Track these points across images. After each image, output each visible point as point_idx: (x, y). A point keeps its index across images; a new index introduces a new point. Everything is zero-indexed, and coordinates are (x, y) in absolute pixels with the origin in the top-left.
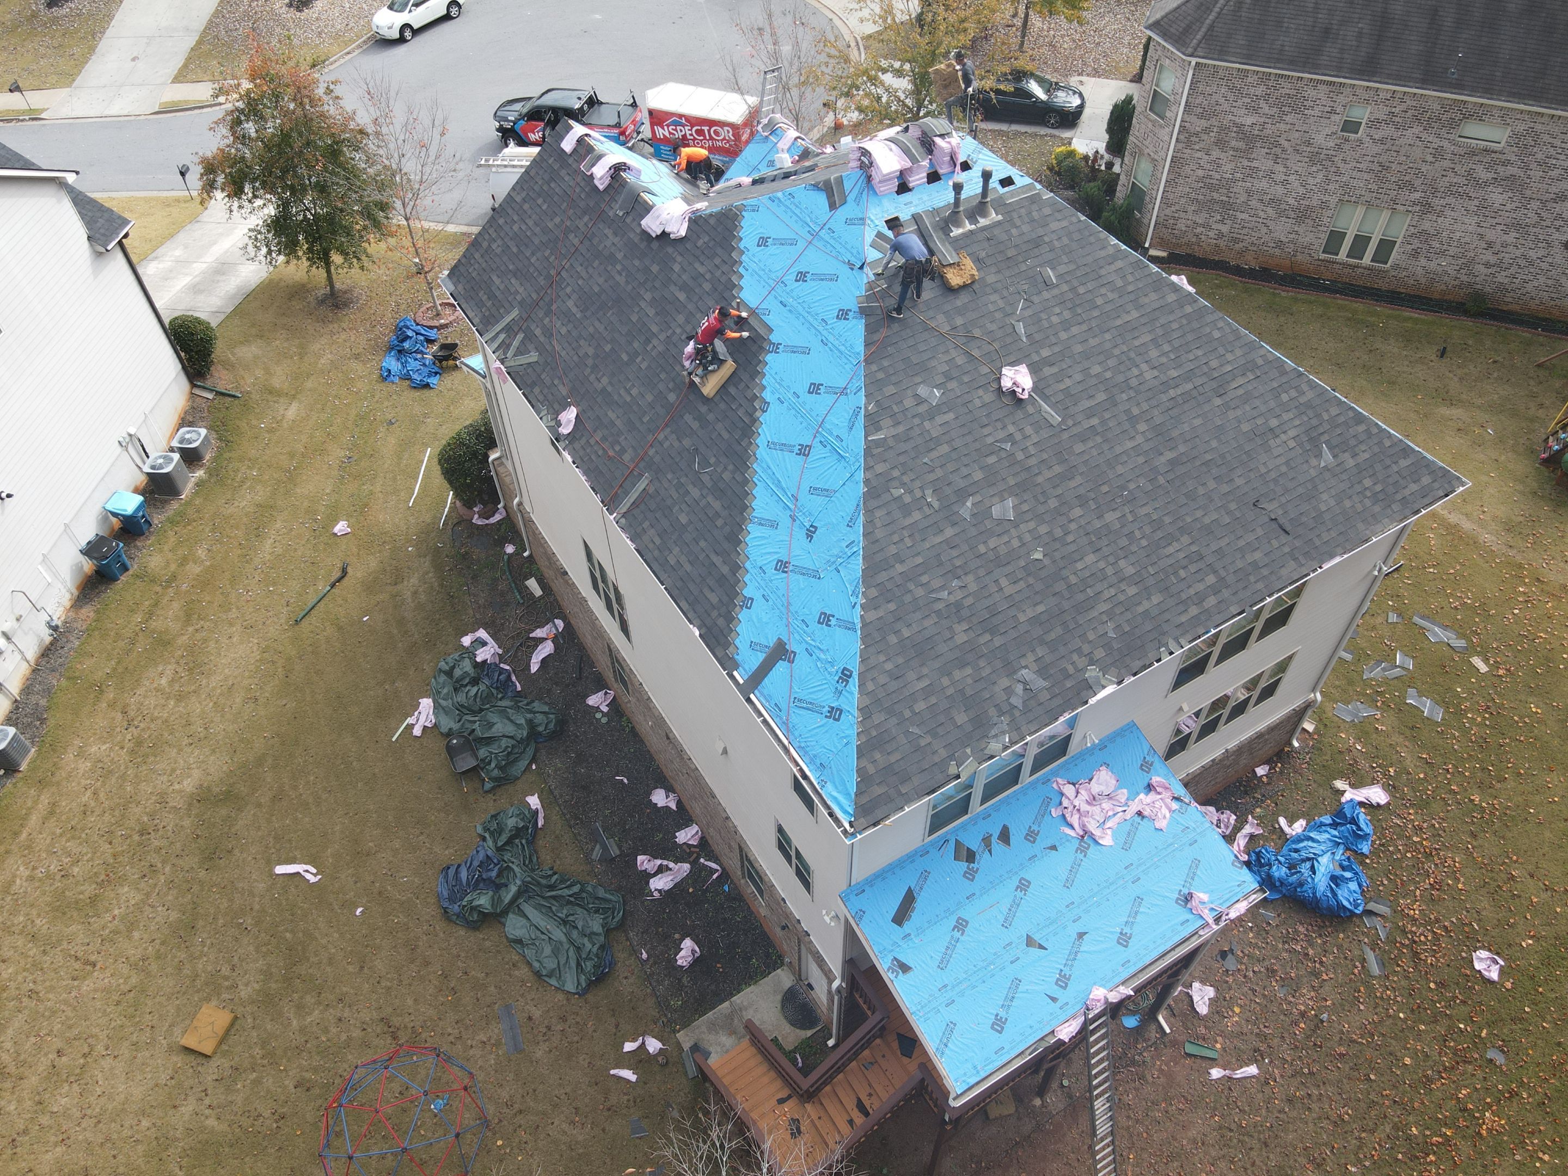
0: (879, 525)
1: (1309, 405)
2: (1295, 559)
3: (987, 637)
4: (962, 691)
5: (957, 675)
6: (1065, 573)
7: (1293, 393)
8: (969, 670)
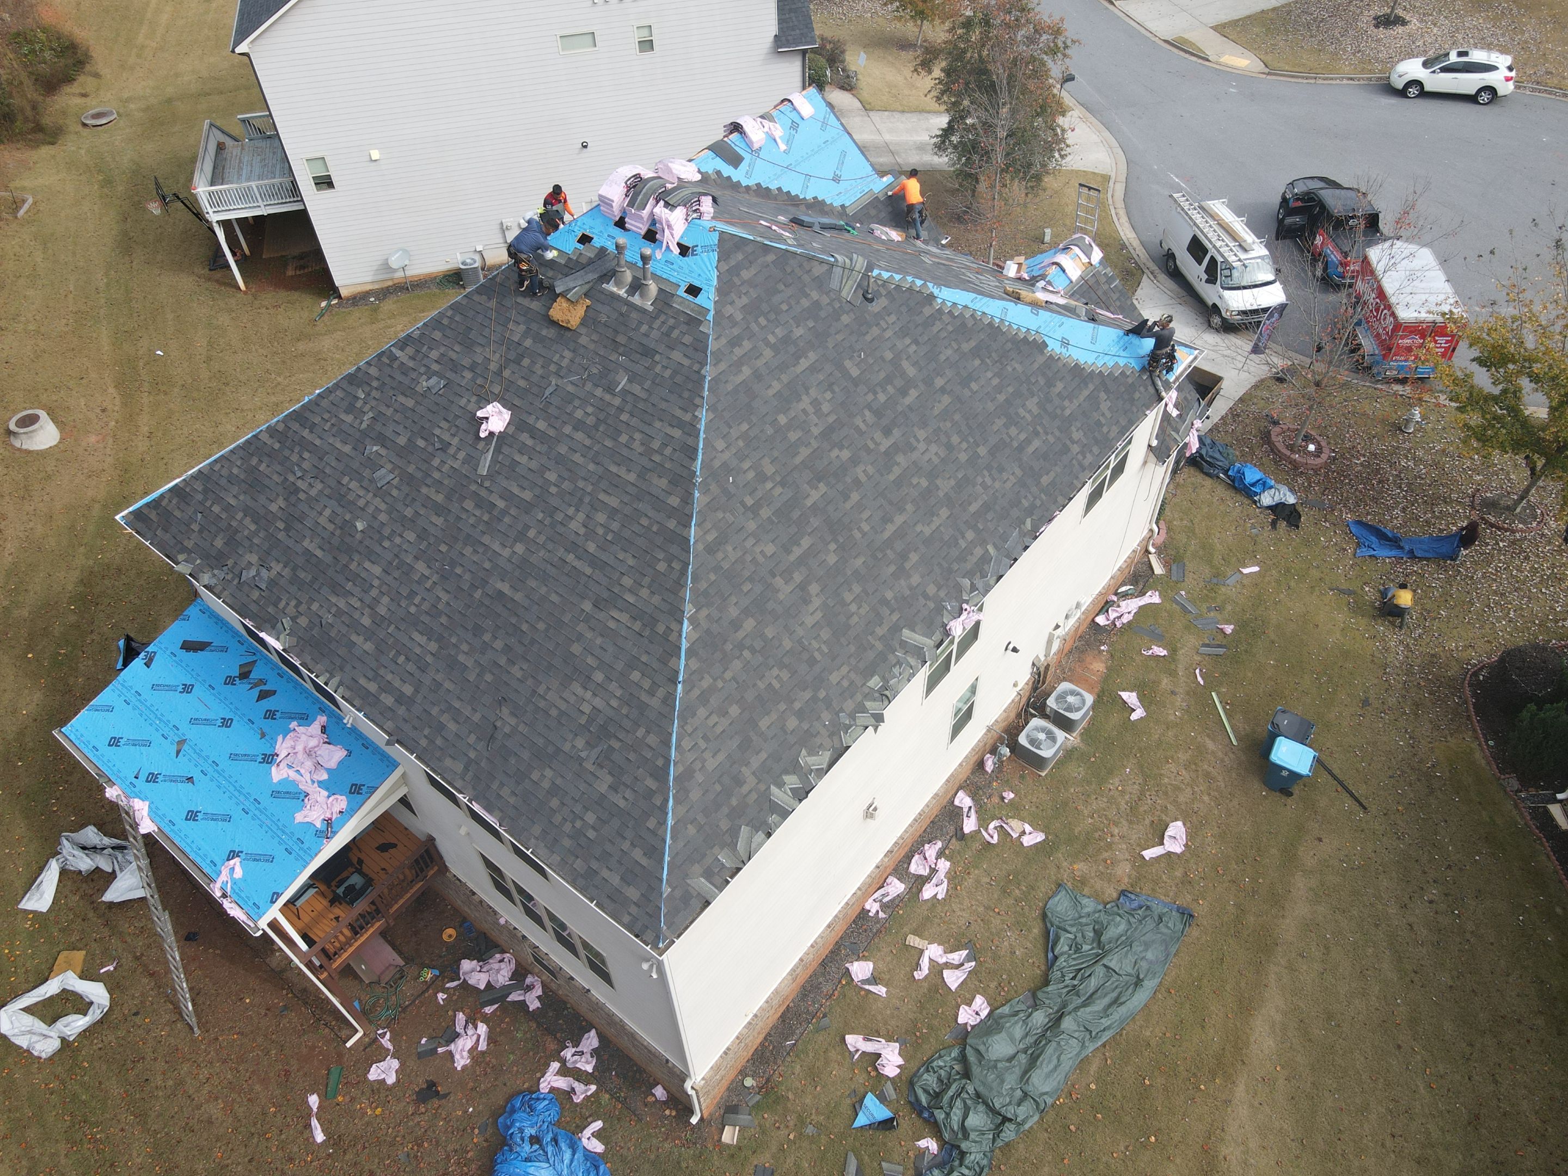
0: (331, 398)
1: (643, 707)
2: (466, 768)
3: (281, 525)
4: (237, 531)
5: (247, 521)
6: (356, 557)
7: (647, 684)
8: (253, 527)
